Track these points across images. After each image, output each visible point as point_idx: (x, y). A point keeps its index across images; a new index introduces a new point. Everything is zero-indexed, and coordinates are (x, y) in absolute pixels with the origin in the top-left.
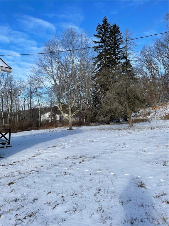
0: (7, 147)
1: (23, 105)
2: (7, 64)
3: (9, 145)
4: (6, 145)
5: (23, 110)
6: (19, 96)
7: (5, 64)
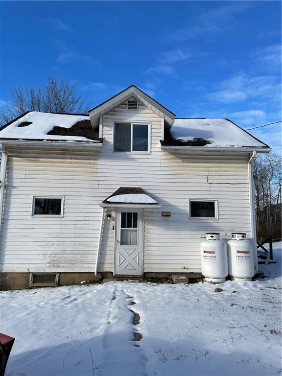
0: (269, 263)
1: (278, 196)
2: (261, 142)
3: (271, 261)
4: (268, 260)
5: (279, 203)
6: (270, 181)
7: (260, 141)
